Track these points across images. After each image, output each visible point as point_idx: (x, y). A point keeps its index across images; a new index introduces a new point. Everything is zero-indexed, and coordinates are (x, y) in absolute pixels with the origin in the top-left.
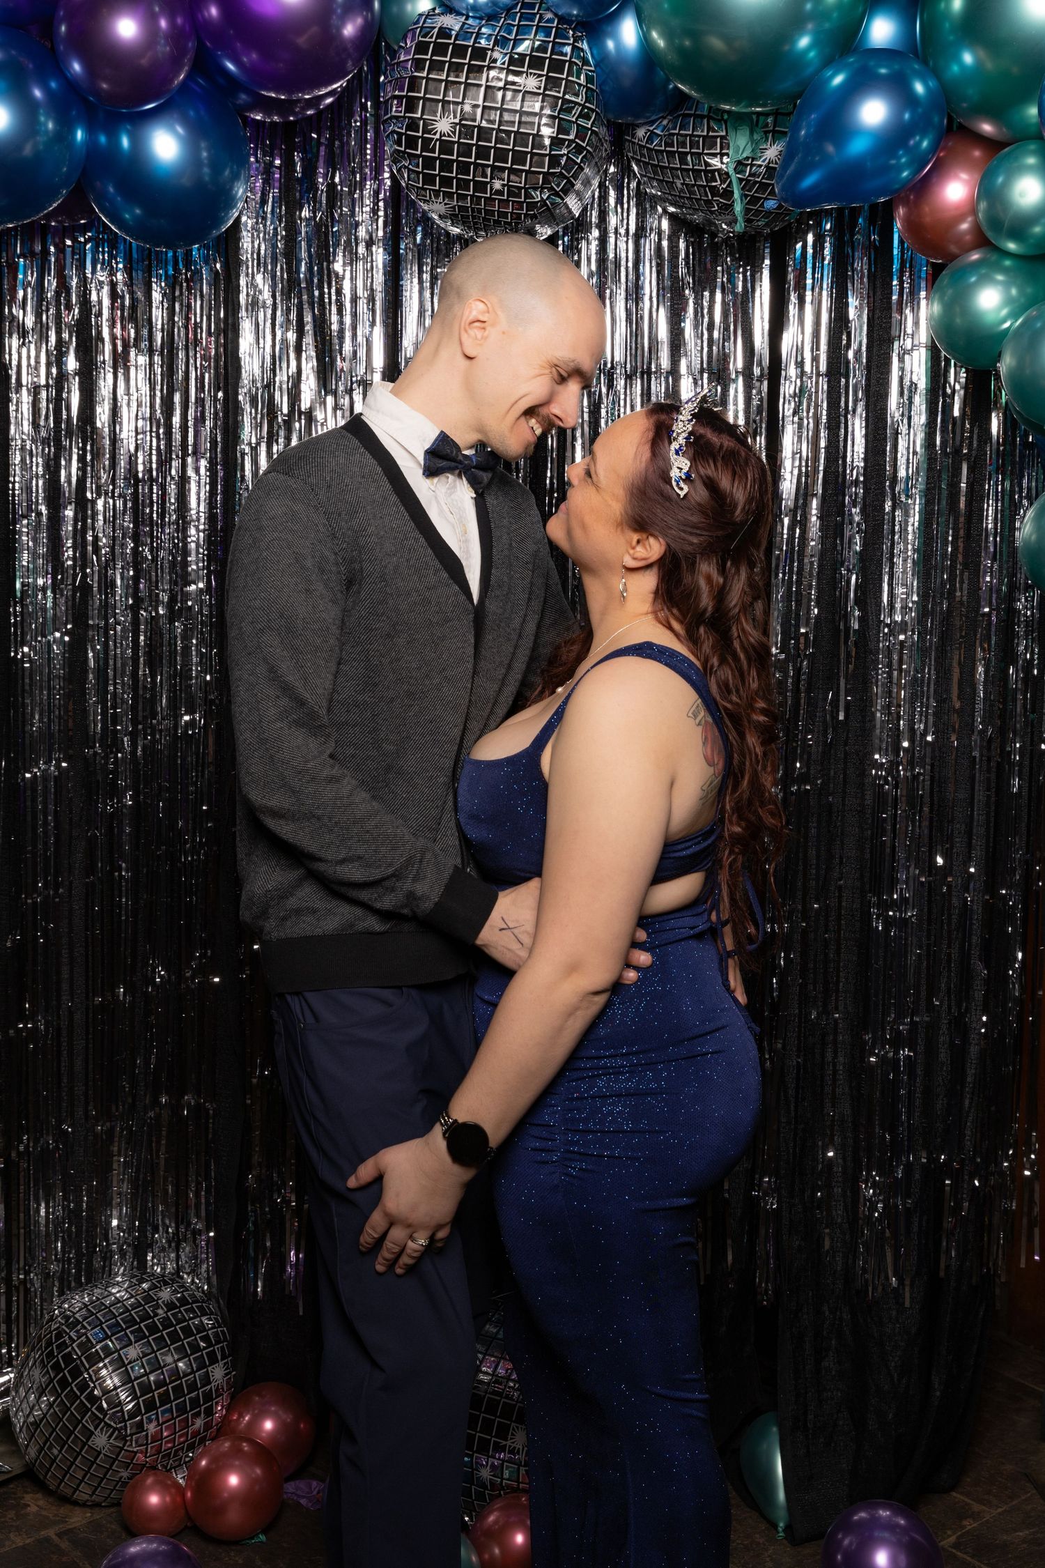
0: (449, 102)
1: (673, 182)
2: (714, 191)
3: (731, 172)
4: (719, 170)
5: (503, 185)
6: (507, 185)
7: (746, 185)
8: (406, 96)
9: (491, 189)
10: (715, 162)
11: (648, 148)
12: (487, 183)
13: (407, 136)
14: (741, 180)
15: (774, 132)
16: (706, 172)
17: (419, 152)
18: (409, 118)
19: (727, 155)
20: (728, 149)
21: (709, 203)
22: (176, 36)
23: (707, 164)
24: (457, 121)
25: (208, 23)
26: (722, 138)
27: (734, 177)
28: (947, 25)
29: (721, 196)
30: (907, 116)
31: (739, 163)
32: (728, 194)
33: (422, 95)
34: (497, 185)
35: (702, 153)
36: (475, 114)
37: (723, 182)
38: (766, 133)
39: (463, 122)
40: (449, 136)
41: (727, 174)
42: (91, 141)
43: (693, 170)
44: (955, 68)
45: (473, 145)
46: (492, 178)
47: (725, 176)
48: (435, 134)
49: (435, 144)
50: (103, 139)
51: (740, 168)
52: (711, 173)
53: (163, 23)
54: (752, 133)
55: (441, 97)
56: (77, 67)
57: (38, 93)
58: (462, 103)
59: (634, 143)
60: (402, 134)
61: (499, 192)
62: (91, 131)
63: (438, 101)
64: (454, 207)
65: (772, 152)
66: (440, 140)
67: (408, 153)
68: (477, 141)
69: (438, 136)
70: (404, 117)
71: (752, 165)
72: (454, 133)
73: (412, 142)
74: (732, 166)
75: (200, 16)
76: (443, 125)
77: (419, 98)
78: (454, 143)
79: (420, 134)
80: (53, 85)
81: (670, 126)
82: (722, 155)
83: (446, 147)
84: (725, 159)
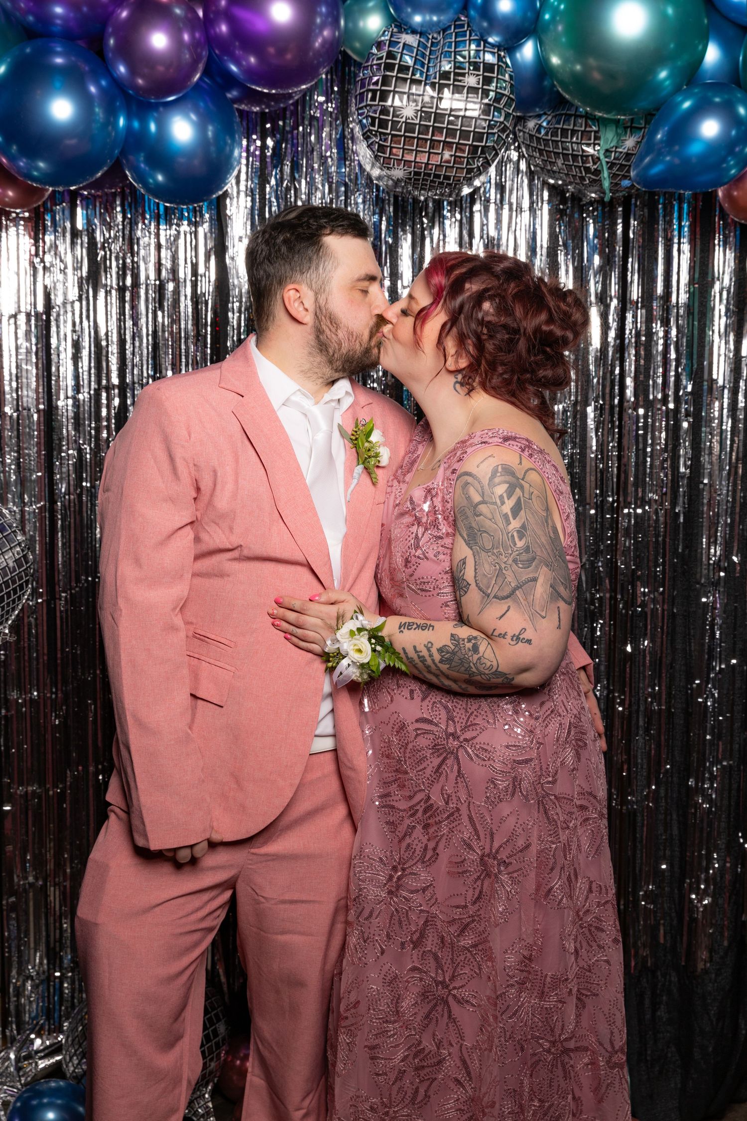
0: (413, 94)
1: (556, 163)
2: (587, 170)
3: (602, 157)
4: (592, 156)
5: (451, 155)
6: (454, 155)
7: (611, 165)
8: (380, 90)
9: (442, 158)
10: (590, 150)
11: (537, 137)
12: (439, 154)
13: (380, 119)
14: (607, 163)
15: (632, 127)
16: (582, 156)
17: (389, 131)
18: (382, 105)
19: (599, 145)
20: (600, 140)
21: (582, 179)
22: (195, 45)
23: (583, 151)
24: (419, 108)
25: (218, 36)
26: (596, 132)
27: (604, 160)
29: (593, 174)
30: (733, 132)
31: (607, 151)
32: (597, 172)
33: (392, 89)
34: (447, 155)
35: (580, 143)
36: (432, 103)
37: (595, 163)
38: (626, 128)
39: (424, 109)
40: (413, 119)
41: (598, 158)
42: (129, 127)
43: (572, 155)
45: (430, 126)
46: (443, 150)
47: (596, 160)
48: (402, 118)
49: (401, 125)
50: (137, 125)
51: (608, 154)
52: (585, 157)
53: (186, 37)
54: (617, 127)
55: (407, 90)
56: (122, 69)
57: (93, 89)
58: (423, 95)
59: (525, 133)
60: (375, 118)
61: (448, 161)
62: (129, 119)
63: (405, 93)
64: (410, 173)
65: (630, 143)
66: (406, 123)
67: (380, 132)
68: (434, 123)
69: (404, 119)
70: (378, 105)
71: (616, 152)
72: (416, 117)
73: (383, 124)
74: (602, 152)
75: (213, 32)
76: (408, 111)
77: (391, 91)
78: (416, 124)
79: (390, 118)
80: (104, 83)
81: (554, 121)
82: (595, 144)
83: (410, 127)
84: (597, 148)
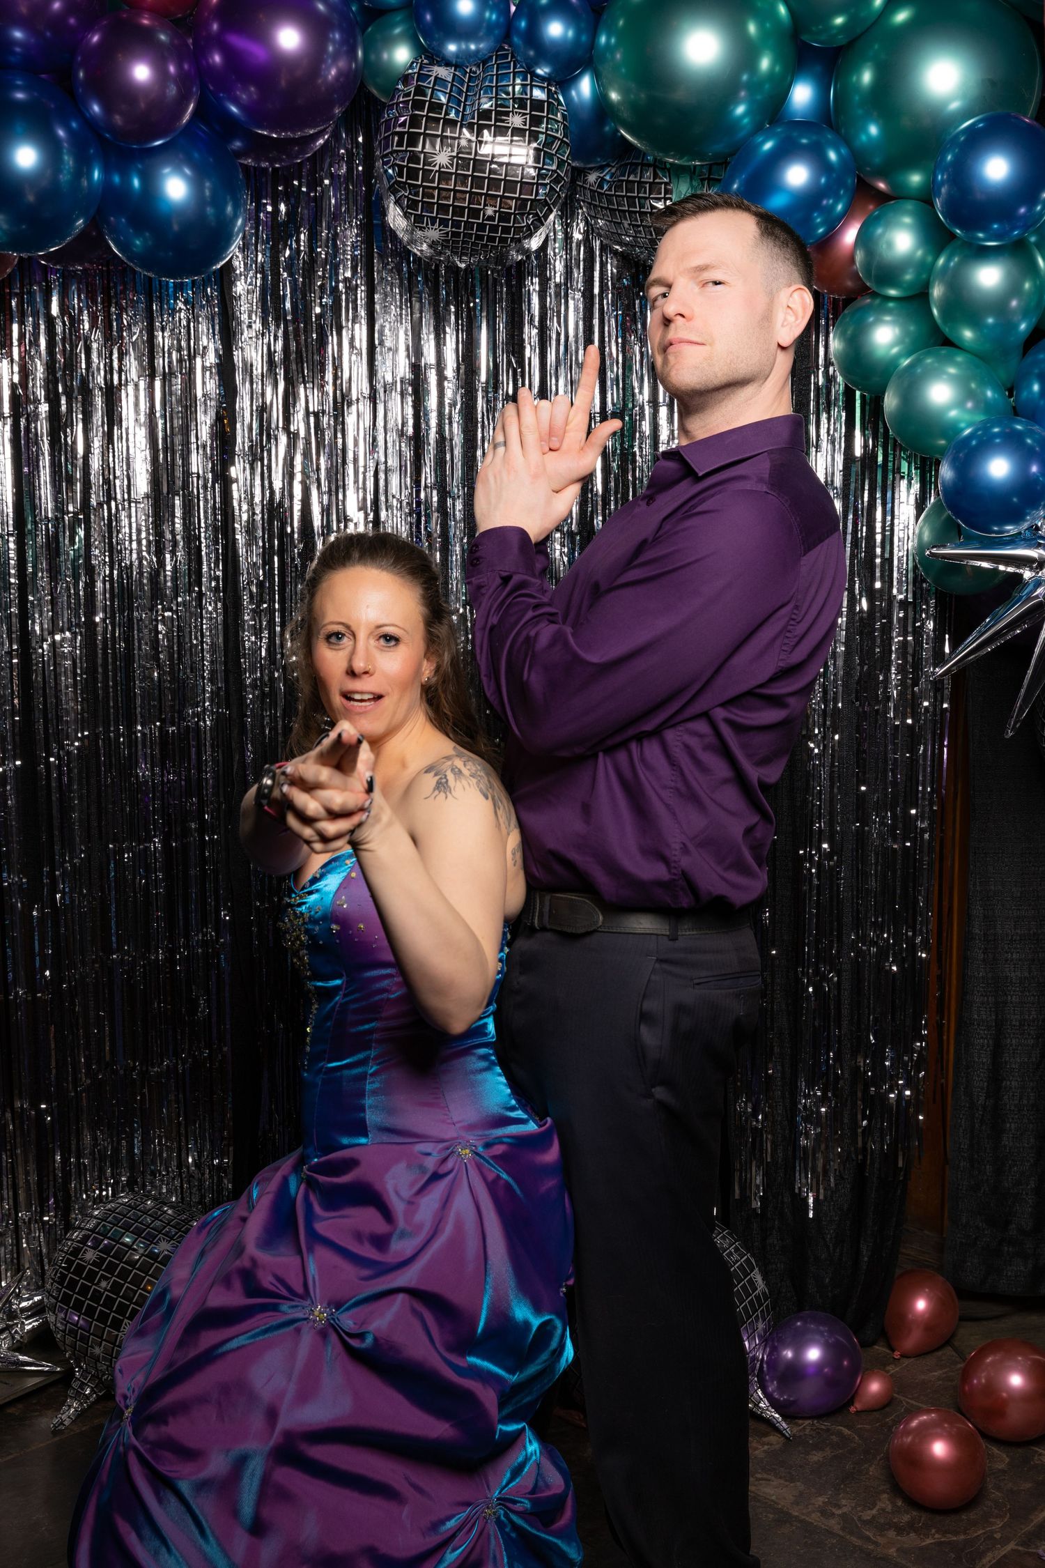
0: (447, 137)
1: (621, 223)
5: (495, 212)
6: (499, 211)
8: (408, 132)
9: (484, 215)
11: (599, 193)
12: (481, 209)
13: (409, 168)
15: (709, 179)
17: (419, 183)
18: (410, 151)
20: (671, 194)
22: (184, 80)
24: (454, 154)
25: (211, 68)
26: (666, 184)
28: (857, 98)
30: (823, 180)
33: (422, 131)
34: (490, 211)
35: (649, 198)
36: (470, 148)
38: (702, 180)
39: (460, 155)
40: (447, 168)
42: (106, 182)
43: (639, 212)
44: (864, 138)
45: (469, 176)
46: (485, 205)
48: (435, 166)
49: (435, 175)
50: (117, 179)
53: (172, 69)
54: (691, 179)
55: (439, 133)
56: (96, 108)
57: (61, 132)
58: (459, 138)
59: (585, 188)
60: (403, 167)
61: (491, 218)
62: (106, 171)
63: (437, 136)
64: (447, 233)
66: (439, 171)
67: (409, 184)
68: (473, 172)
69: (437, 168)
70: (406, 151)
72: (452, 165)
73: (413, 174)
75: (204, 62)
76: (442, 158)
77: (420, 134)
78: (451, 174)
79: (421, 166)
80: (74, 125)
81: (618, 173)
82: (666, 199)
83: (444, 176)
